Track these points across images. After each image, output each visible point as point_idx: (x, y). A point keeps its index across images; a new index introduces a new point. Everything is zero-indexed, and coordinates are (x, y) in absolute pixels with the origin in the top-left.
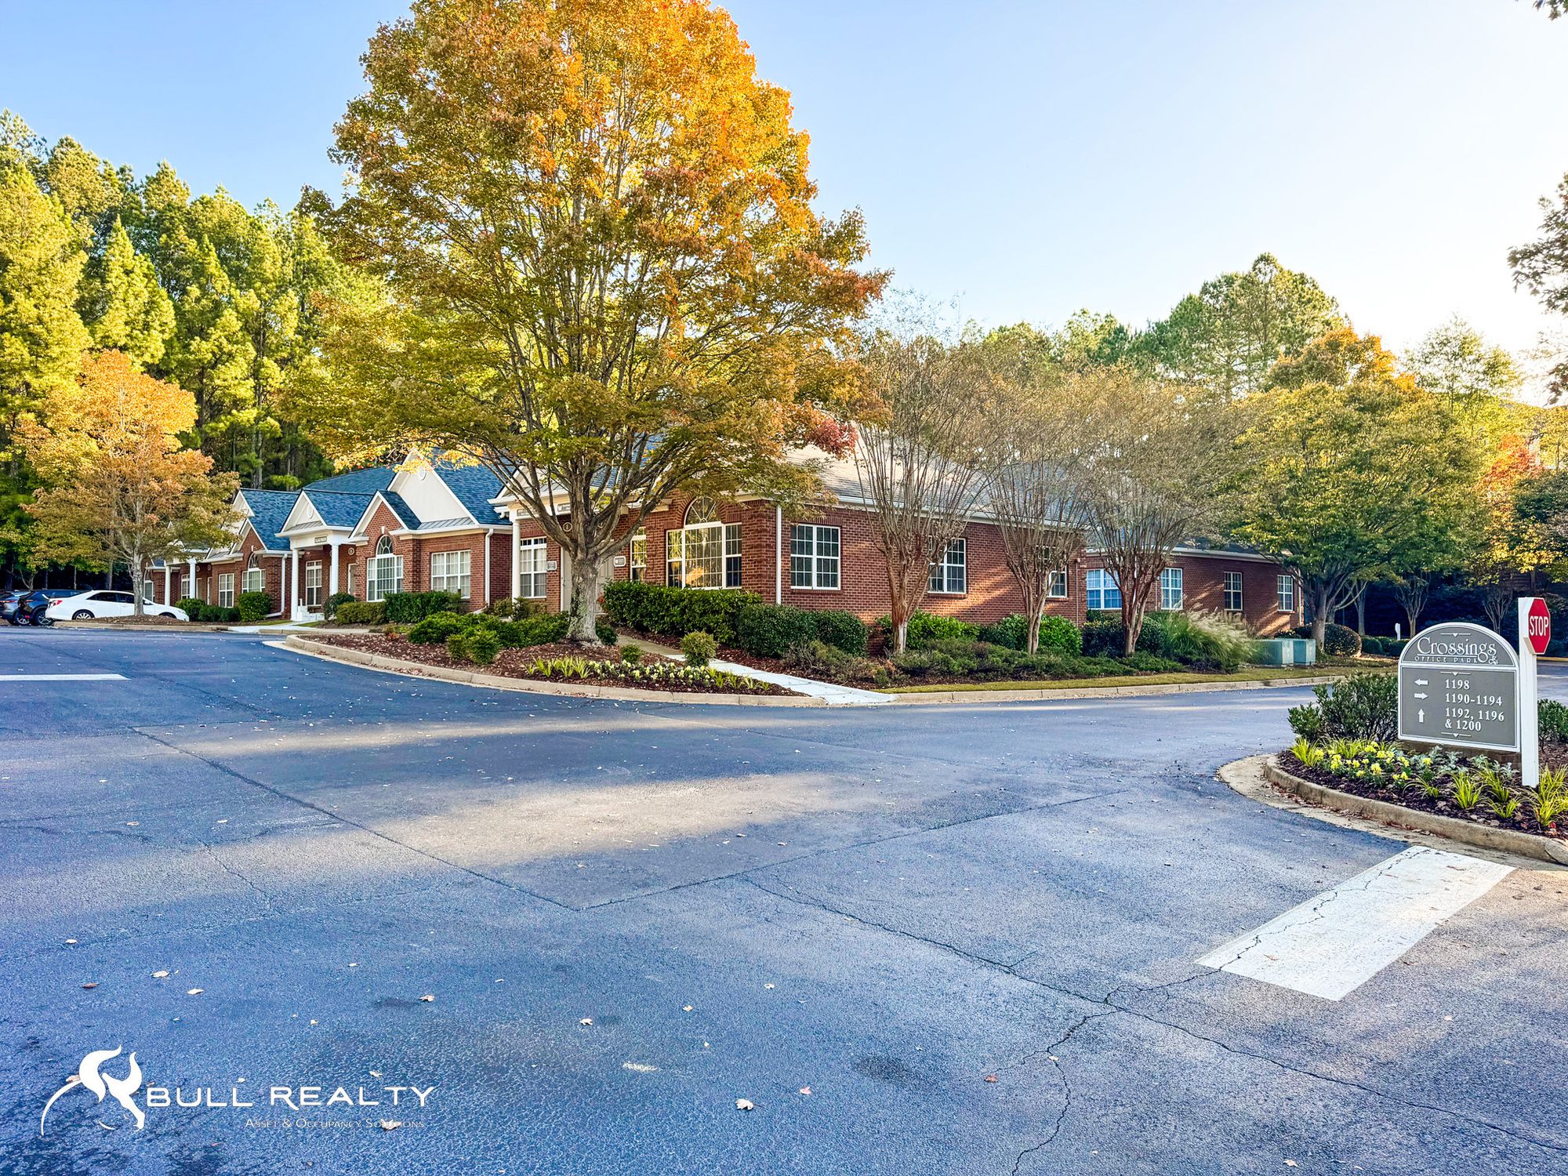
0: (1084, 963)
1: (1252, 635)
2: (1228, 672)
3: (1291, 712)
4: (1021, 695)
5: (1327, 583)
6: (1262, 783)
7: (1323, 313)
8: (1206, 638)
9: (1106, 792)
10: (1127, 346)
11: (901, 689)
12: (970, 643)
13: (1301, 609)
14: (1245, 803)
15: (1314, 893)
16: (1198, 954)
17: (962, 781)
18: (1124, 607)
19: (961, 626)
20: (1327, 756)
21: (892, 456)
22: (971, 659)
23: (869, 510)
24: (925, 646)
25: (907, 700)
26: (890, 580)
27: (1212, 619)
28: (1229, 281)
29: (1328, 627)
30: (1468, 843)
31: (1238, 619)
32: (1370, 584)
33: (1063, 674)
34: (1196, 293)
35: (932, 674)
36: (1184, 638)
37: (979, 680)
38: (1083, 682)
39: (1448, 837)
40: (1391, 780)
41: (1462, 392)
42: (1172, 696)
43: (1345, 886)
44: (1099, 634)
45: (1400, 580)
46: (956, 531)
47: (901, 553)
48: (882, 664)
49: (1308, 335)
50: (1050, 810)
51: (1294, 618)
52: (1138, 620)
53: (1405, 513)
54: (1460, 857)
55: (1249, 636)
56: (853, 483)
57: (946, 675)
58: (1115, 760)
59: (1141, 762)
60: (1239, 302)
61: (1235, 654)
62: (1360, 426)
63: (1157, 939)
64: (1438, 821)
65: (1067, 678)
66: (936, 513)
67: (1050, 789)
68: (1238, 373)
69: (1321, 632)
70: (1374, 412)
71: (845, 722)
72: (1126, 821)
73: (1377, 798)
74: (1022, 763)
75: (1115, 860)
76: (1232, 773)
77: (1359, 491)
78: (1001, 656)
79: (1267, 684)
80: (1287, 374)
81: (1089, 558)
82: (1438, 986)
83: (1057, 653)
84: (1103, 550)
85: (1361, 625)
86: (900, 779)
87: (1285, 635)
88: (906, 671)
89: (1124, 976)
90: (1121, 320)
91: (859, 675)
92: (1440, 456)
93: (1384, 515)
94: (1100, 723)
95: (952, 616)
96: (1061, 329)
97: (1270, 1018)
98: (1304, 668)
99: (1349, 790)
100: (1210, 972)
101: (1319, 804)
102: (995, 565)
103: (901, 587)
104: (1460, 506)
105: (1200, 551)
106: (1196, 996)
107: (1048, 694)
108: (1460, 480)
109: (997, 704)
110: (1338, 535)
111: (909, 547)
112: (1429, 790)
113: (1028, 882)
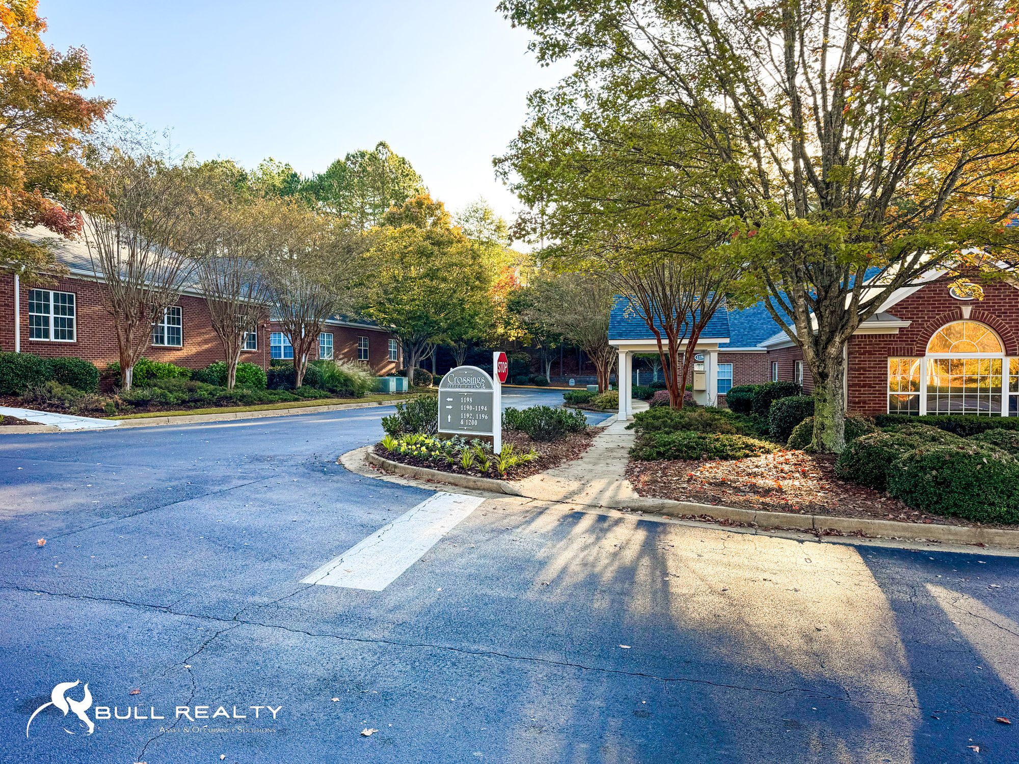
0: (224, 595)
1: (373, 375)
2: (358, 397)
3: (383, 419)
4: (220, 417)
5: (415, 344)
6: (363, 463)
7: (415, 184)
8: (345, 377)
9: (264, 478)
10: (299, 187)
11: (126, 417)
12: (184, 381)
13: (402, 359)
14: (351, 476)
15: (381, 526)
16: (303, 576)
17: (159, 480)
18: (295, 357)
19: (178, 369)
20: (399, 445)
21: (118, 242)
22: (184, 393)
23: (99, 281)
24: (148, 385)
25: (130, 424)
26: (118, 335)
27: (350, 365)
28: (363, 155)
29: (415, 370)
30: (466, 487)
31: (365, 365)
32: (438, 345)
33: (252, 402)
34: (343, 160)
35: (153, 405)
36: (333, 377)
37: (190, 408)
38: (266, 406)
39: (456, 485)
40: (431, 456)
41: (484, 240)
42: (323, 413)
43: (398, 520)
44: (278, 375)
45: (452, 343)
46: (172, 301)
47: (127, 315)
48: (111, 398)
49: (407, 196)
50: (222, 494)
51: (398, 364)
52: (304, 365)
53: (454, 305)
54: (461, 495)
55: (371, 375)
56: (87, 260)
57: (165, 405)
58: (275, 456)
59: (292, 456)
60: (368, 169)
61: (363, 386)
62: (432, 253)
63: (278, 571)
64: (452, 476)
65: (255, 404)
66: (156, 287)
67: (225, 479)
68: (368, 214)
69: (412, 373)
70: (439, 246)
71: (71, 443)
72: (273, 496)
73: (423, 467)
74: (210, 463)
75: (261, 523)
76: (347, 459)
77: (432, 291)
78: (207, 390)
79: (380, 404)
80: (394, 218)
81: (273, 325)
82: (437, 571)
83: (249, 388)
84: (281, 320)
85: (434, 368)
86: (109, 483)
87: (392, 375)
88: (130, 403)
89: (250, 599)
90: (296, 169)
91: (90, 407)
92: (472, 274)
93: (443, 307)
94: (271, 433)
95: (171, 362)
96: (255, 169)
97: (340, 609)
98: (402, 394)
99: (409, 464)
100: (308, 587)
101: (393, 473)
102: (204, 326)
103: (127, 340)
104: (480, 303)
105: (344, 323)
106: (296, 604)
107: (240, 416)
108: (481, 289)
109: (201, 424)
110: (420, 317)
111: (133, 311)
112: (449, 459)
113: (194, 546)
